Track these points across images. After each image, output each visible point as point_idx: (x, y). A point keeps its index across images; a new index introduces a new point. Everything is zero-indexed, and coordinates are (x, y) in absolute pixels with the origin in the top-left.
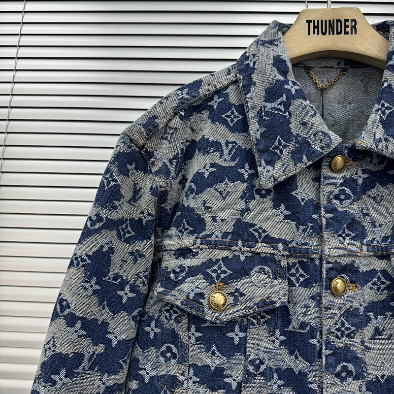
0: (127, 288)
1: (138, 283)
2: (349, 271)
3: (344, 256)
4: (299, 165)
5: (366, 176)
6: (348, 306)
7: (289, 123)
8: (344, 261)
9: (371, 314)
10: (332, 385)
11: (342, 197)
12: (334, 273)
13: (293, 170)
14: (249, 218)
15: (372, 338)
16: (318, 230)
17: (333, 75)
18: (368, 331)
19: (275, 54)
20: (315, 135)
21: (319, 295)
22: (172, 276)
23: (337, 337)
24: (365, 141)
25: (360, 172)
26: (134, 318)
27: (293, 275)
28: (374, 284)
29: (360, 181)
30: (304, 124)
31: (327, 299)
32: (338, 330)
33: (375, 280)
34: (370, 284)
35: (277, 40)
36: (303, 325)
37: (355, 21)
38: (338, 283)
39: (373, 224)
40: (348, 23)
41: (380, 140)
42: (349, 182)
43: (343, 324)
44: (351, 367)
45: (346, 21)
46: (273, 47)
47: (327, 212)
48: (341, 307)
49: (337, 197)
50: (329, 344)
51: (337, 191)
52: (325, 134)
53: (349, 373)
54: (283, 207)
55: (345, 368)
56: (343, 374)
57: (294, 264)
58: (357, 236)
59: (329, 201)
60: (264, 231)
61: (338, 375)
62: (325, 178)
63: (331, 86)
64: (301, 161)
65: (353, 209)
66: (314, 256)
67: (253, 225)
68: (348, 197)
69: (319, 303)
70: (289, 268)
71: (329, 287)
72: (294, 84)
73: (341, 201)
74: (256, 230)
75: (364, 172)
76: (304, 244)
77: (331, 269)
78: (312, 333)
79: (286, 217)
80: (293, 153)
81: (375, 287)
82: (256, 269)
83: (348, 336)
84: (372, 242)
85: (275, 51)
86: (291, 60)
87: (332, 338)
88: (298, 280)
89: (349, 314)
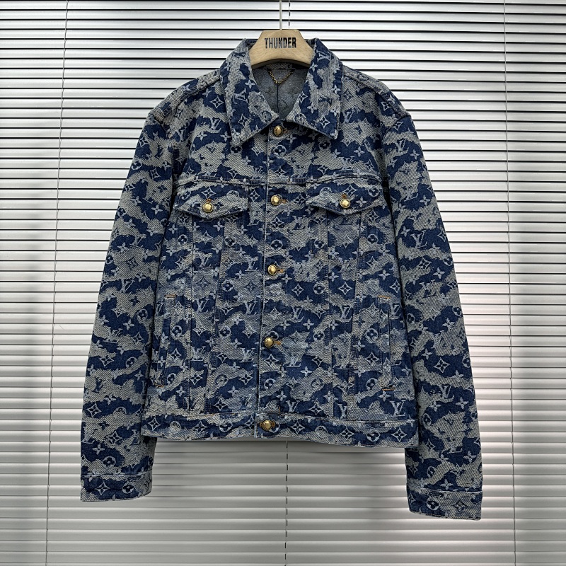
0: (157, 207)
1: (164, 204)
2: (282, 192)
3: (278, 183)
4: (254, 131)
5: (295, 138)
6: (280, 211)
7: (248, 106)
8: (278, 187)
9: (295, 217)
10: (269, 250)
11: (280, 151)
12: (273, 193)
13: (251, 134)
14: (227, 164)
15: (294, 229)
16: (265, 171)
17: (286, 74)
18: (293, 225)
19: (242, 62)
20: (262, 113)
21: (265, 205)
22: (183, 198)
23: (273, 226)
24: (291, 117)
25: (291, 136)
26: (162, 223)
27: (252, 196)
28: (297, 200)
29: (291, 141)
30: (256, 107)
31: (268, 207)
32: (274, 223)
33: (298, 198)
34: (294, 200)
35: (244, 53)
36: (256, 221)
37: (295, 38)
38: (275, 199)
39: (298, 167)
40: (290, 40)
41: (298, 116)
42: (285, 142)
43: (277, 220)
44: (280, 242)
45: (290, 39)
46: (241, 58)
47: (270, 159)
48: (276, 211)
49: (277, 151)
50: (268, 230)
51: (276, 147)
52: (267, 112)
53: (280, 245)
54: (247, 158)
55: (277, 242)
56: (276, 246)
57: (253, 190)
58: (288, 173)
59: (272, 153)
60: (236, 172)
61: (273, 246)
62: (270, 140)
63: (283, 82)
64: (255, 129)
65: (286, 158)
66: (263, 184)
67: (229, 168)
68: (283, 151)
69: (265, 210)
70: (250, 192)
71: (269, 201)
72: (252, 82)
73: (279, 153)
74: (231, 172)
75: (294, 136)
76: (258, 178)
77: (271, 191)
78: (260, 225)
79: (249, 164)
80: (250, 124)
81: (298, 202)
82: (230, 192)
83: (280, 227)
84: (296, 176)
85: (242, 60)
86: (252, 66)
87: (270, 227)
88: (254, 198)
89: (281, 215)
